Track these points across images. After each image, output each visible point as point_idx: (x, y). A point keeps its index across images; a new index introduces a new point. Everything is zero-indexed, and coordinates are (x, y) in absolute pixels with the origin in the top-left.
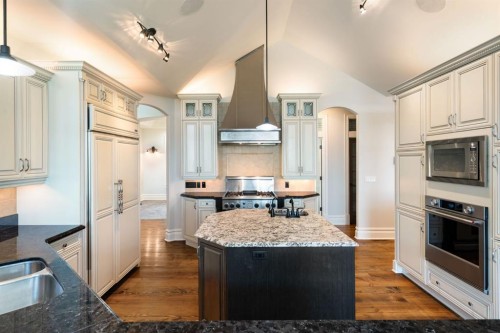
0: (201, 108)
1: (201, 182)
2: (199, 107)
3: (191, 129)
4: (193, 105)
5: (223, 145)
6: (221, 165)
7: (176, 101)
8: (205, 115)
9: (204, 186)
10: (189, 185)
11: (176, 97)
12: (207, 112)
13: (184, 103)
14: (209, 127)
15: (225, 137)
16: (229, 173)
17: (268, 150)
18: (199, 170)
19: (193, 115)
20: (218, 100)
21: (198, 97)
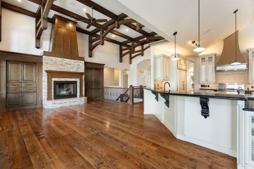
0: (208, 59)
1: (207, 85)
2: (207, 59)
3: (203, 67)
4: (204, 58)
5: (217, 71)
6: (216, 79)
7: (197, 58)
8: (209, 61)
9: (209, 86)
10: (202, 86)
11: (198, 56)
12: (210, 60)
13: (200, 58)
14: (211, 66)
15: (218, 68)
16: (221, 82)
17: (241, 72)
18: (207, 80)
19: (204, 62)
20: (215, 55)
21: (207, 55)
